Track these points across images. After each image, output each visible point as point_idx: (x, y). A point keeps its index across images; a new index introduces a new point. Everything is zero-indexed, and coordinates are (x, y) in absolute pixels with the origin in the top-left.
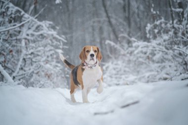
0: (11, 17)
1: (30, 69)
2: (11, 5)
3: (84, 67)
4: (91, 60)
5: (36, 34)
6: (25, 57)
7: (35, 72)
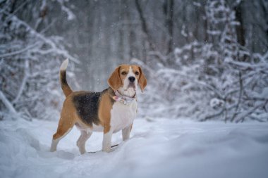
0: (14, 34)
1: (34, 95)
2: (15, 18)
3: (114, 98)
4: (129, 86)
5: (43, 52)
6: (29, 81)
7: (40, 99)
